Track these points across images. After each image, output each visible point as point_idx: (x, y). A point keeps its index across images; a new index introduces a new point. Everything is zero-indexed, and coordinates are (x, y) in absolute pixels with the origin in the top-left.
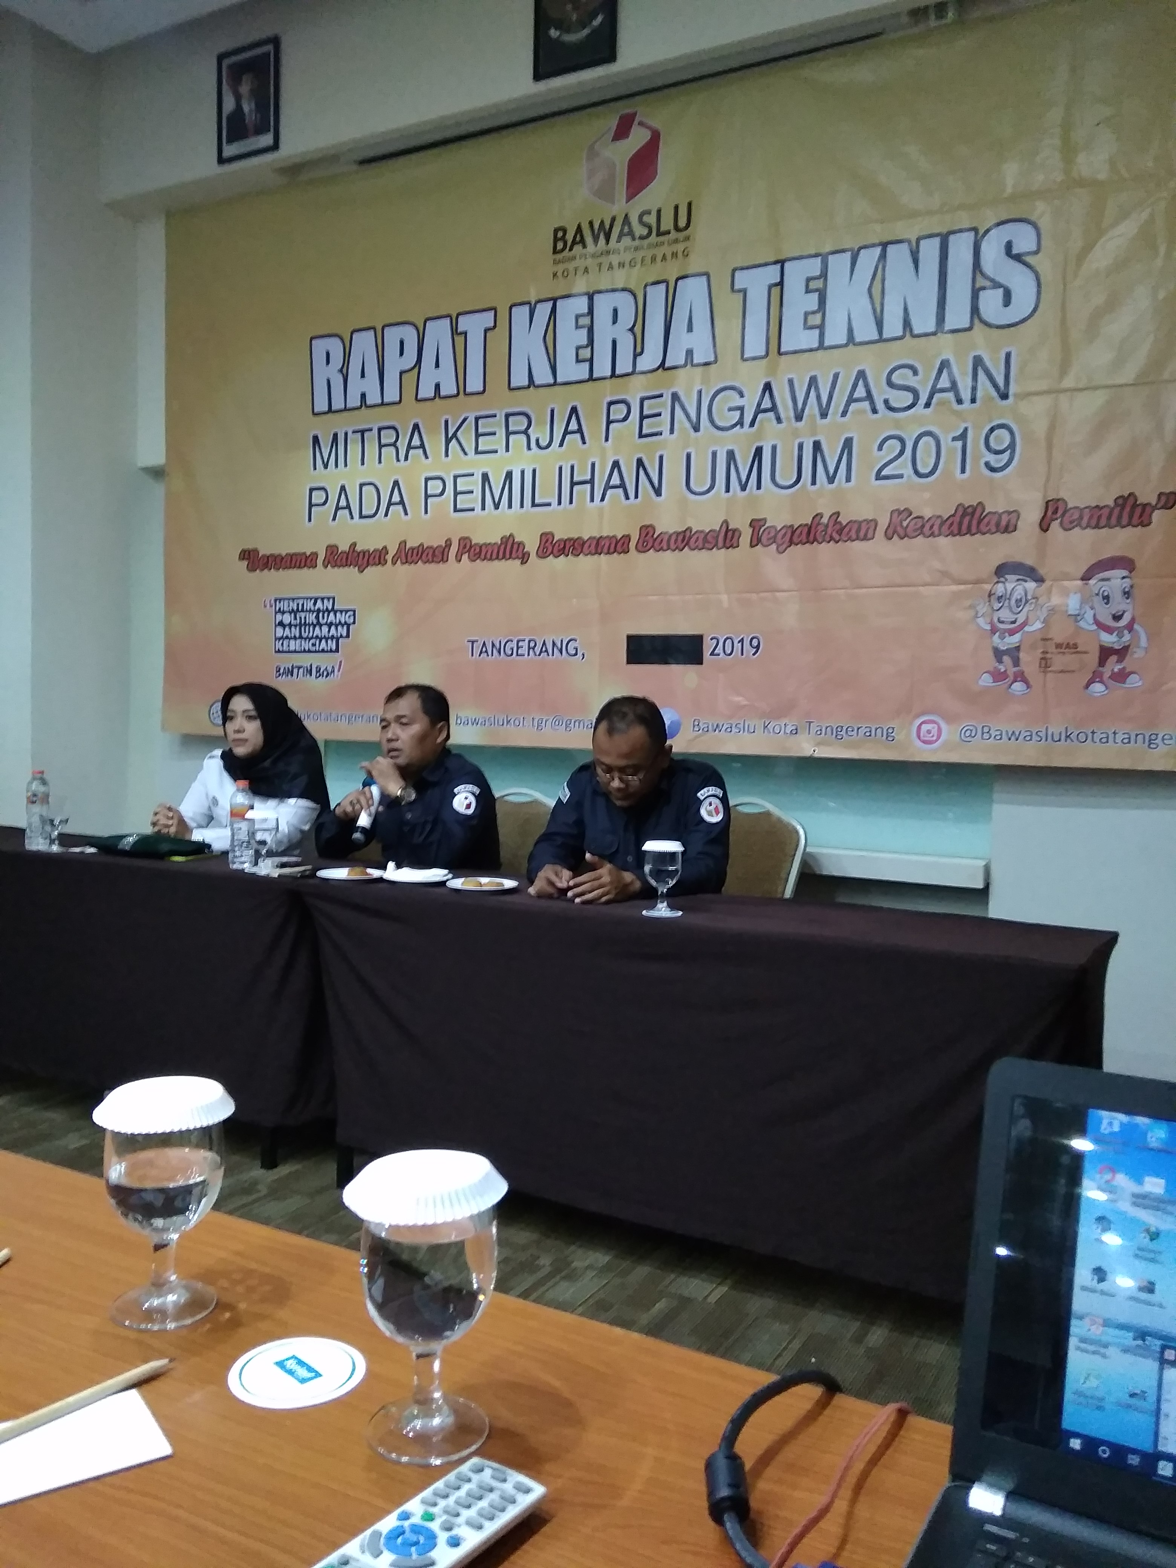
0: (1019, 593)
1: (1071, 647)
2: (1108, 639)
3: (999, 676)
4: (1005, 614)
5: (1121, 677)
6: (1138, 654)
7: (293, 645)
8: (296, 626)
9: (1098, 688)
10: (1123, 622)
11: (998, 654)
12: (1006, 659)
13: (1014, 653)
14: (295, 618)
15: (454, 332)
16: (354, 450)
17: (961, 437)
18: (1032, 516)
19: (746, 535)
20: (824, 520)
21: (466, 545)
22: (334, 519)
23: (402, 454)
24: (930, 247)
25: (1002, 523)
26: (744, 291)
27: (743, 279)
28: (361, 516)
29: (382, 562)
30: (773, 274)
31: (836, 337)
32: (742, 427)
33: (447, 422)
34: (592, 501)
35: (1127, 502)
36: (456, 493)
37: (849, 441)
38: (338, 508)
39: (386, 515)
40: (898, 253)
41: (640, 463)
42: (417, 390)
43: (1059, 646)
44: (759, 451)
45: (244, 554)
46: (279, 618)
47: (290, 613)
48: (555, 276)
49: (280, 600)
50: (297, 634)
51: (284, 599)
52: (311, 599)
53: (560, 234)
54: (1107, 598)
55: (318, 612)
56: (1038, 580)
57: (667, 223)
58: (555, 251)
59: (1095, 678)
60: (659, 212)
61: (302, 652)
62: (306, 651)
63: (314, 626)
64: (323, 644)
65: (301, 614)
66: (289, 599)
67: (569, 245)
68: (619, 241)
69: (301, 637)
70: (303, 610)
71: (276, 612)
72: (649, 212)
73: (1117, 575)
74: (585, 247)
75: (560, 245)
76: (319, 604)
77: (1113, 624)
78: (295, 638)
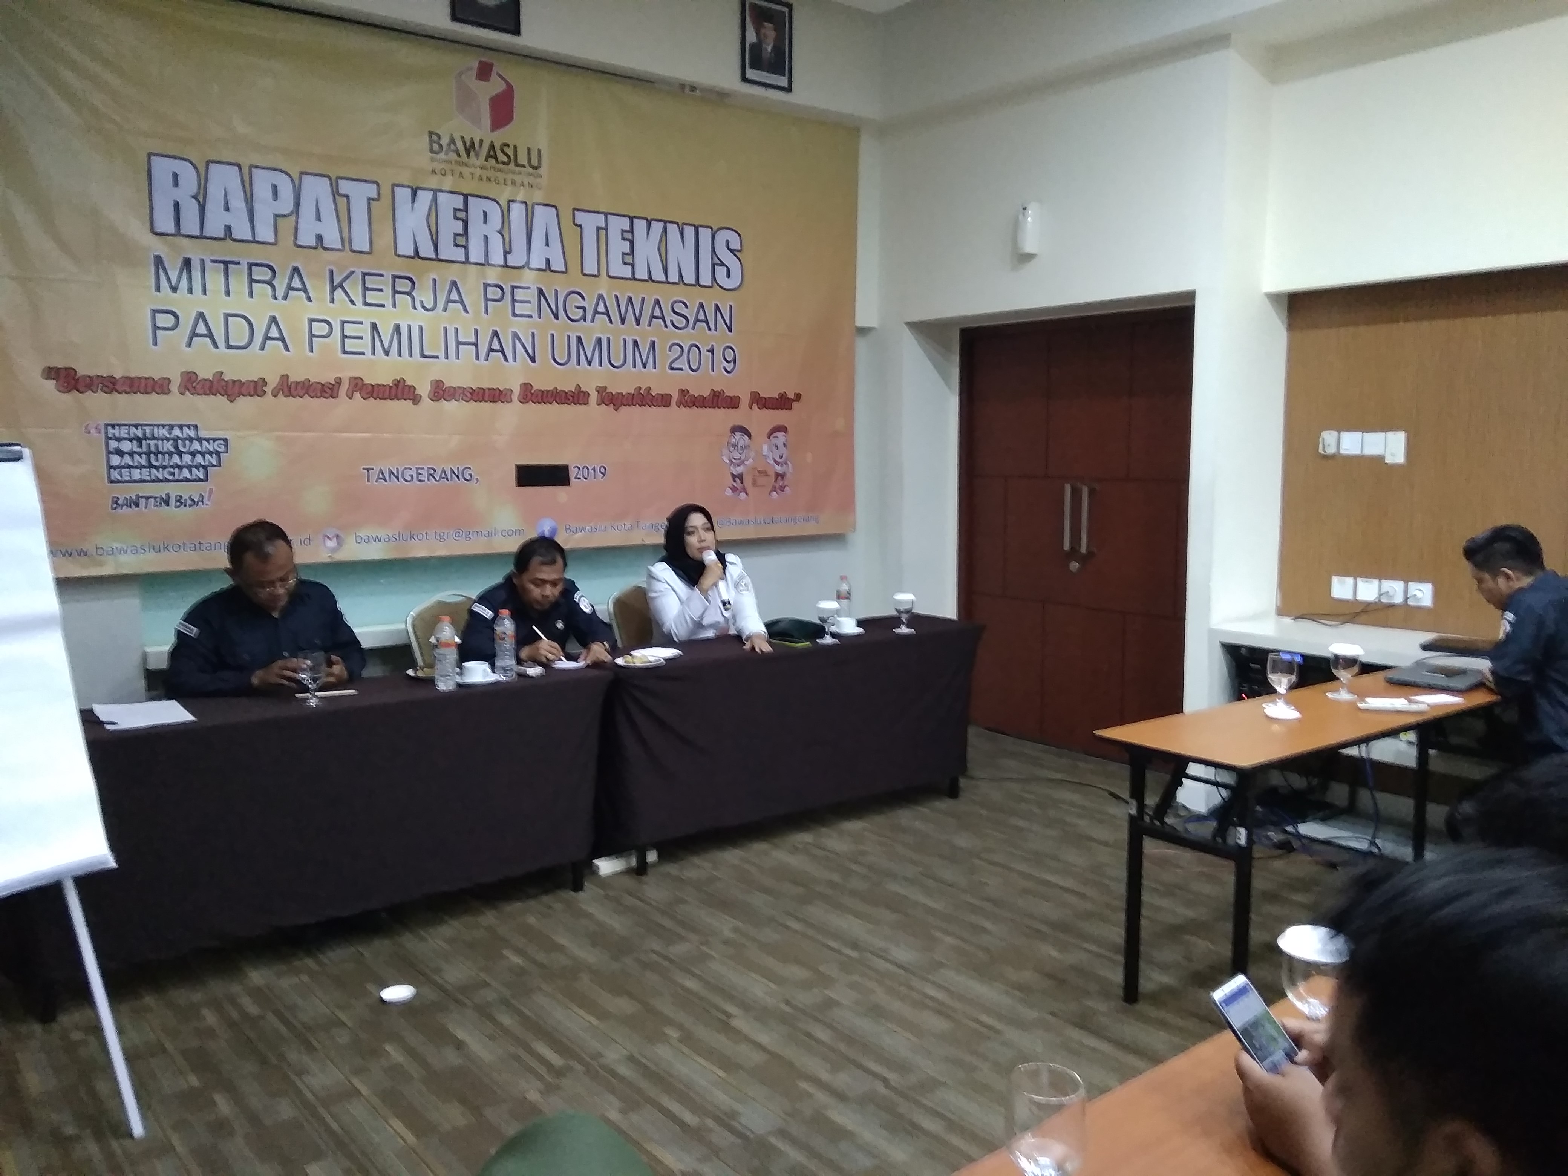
0: (741, 443)
1: (764, 473)
2: (779, 469)
3: (734, 489)
4: (737, 456)
5: (782, 488)
6: (788, 475)
7: (136, 474)
8: (140, 454)
9: (773, 495)
10: (784, 460)
11: (734, 477)
12: (738, 480)
13: (740, 477)
14: (141, 446)
15: (336, 192)
16: (215, 279)
17: (711, 351)
18: (745, 400)
19: (594, 397)
20: (642, 391)
21: (358, 385)
22: (189, 344)
23: (280, 293)
24: (689, 232)
25: (733, 403)
26: (580, 226)
27: (581, 217)
28: (229, 347)
29: (259, 393)
30: (600, 220)
31: (642, 274)
32: (585, 320)
33: (331, 272)
34: (477, 358)
35: (783, 396)
36: (344, 337)
37: (653, 344)
38: (194, 334)
39: (262, 348)
40: (673, 229)
41: (516, 336)
42: (295, 238)
43: (759, 472)
44: (599, 341)
45: (52, 373)
46: (113, 444)
47: (131, 440)
48: (434, 172)
49: (113, 426)
50: (144, 463)
51: (120, 425)
52: (163, 426)
53: (435, 138)
54: (777, 447)
55: (176, 440)
56: (749, 436)
57: (522, 159)
58: (432, 151)
59: (774, 489)
60: (515, 147)
61: (153, 481)
62: (159, 481)
63: (171, 454)
64: (186, 473)
65: (148, 441)
66: (129, 425)
67: (444, 149)
68: (486, 160)
69: (151, 466)
70: (154, 438)
71: (108, 439)
72: (508, 146)
73: (780, 435)
74: (459, 155)
75: (436, 147)
76: (177, 432)
77: (779, 460)
78: (140, 467)
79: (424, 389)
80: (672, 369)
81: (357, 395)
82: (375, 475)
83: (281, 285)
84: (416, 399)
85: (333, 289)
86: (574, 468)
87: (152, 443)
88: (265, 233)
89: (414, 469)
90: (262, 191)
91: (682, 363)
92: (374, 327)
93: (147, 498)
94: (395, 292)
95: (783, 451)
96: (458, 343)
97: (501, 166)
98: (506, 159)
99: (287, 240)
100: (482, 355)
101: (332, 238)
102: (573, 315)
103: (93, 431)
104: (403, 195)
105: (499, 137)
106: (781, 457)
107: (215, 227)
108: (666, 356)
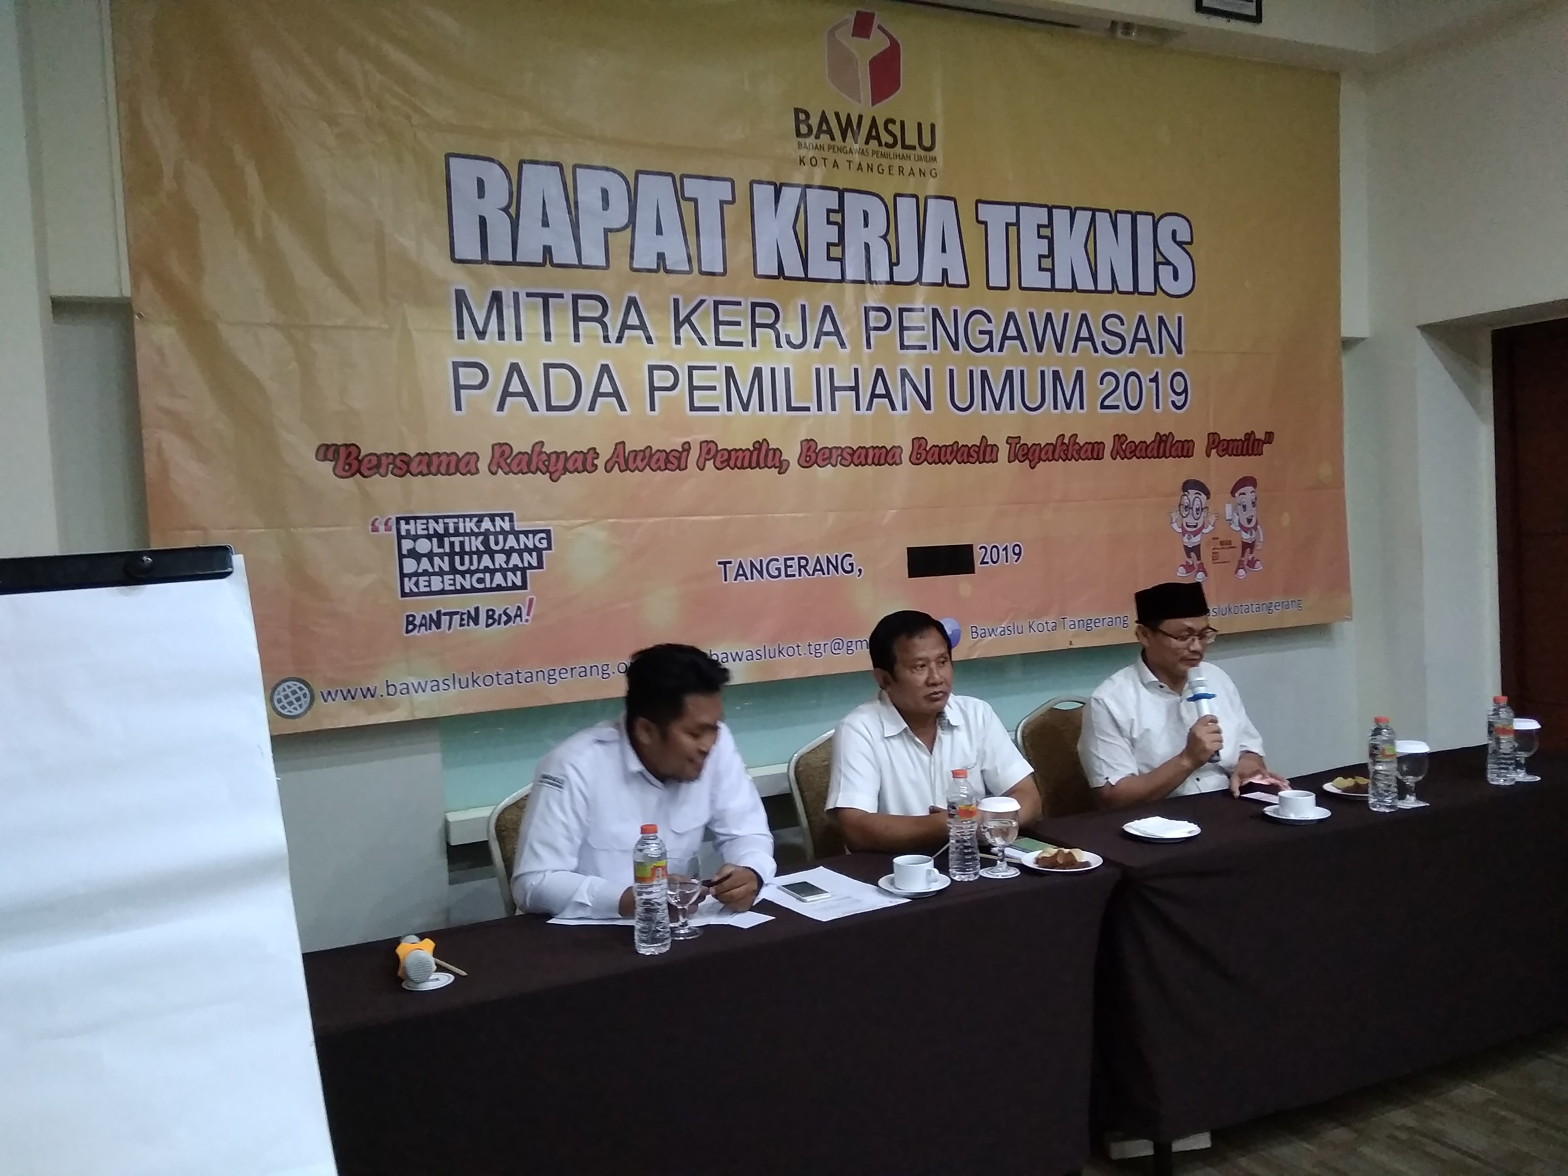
0: (1197, 504)
1: (1227, 543)
2: (1246, 536)
3: (1189, 568)
4: (1190, 520)
5: (1252, 564)
6: (1259, 546)
7: (436, 583)
8: (441, 556)
9: (1241, 572)
10: (1253, 524)
11: (1188, 550)
12: (1192, 554)
13: (1196, 549)
14: (441, 545)
15: (680, 195)
16: (532, 320)
17: (1155, 380)
18: (1200, 447)
19: (1004, 451)
20: (1066, 441)
21: (710, 450)
22: (501, 407)
23: (613, 334)
24: (1124, 221)
25: (1185, 449)
26: (985, 223)
27: (985, 212)
28: (550, 408)
29: (589, 468)
30: (1009, 213)
31: (1064, 282)
32: (992, 350)
33: (676, 301)
34: (858, 409)
35: (1249, 436)
36: (692, 388)
37: (1079, 374)
38: (506, 393)
39: (592, 408)
40: (1103, 220)
41: (904, 374)
42: (632, 257)
43: (1222, 543)
44: (1009, 375)
45: (327, 452)
46: (407, 544)
47: (429, 537)
48: (802, 161)
49: (407, 520)
50: (446, 567)
51: (416, 518)
52: (471, 517)
53: (802, 116)
54: (1244, 507)
55: (487, 534)
56: (1208, 494)
57: (911, 138)
58: (798, 134)
59: (1240, 566)
60: (902, 124)
61: (456, 592)
62: (463, 590)
63: (480, 554)
64: (499, 578)
65: (452, 539)
66: (427, 518)
67: (815, 131)
68: (867, 143)
69: (453, 570)
70: (457, 533)
71: (400, 537)
72: (893, 121)
73: (1248, 489)
74: (833, 138)
75: (804, 129)
76: (486, 524)
77: (1246, 525)
78: (441, 573)
79: (792, 453)
80: (1103, 407)
81: (710, 464)
82: (732, 569)
83: (614, 322)
84: (782, 467)
85: (678, 325)
86: (981, 548)
87: (457, 540)
88: (593, 255)
89: (782, 561)
90: (589, 197)
91: (1117, 399)
92: (729, 372)
93: (451, 614)
94: (755, 325)
95: (1251, 511)
96: (834, 389)
97: (884, 149)
98: (890, 140)
99: (620, 262)
100: (864, 404)
101: (676, 258)
102: (975, 343)
103: (382, 528)
104: (763, 194)
105: (883, 110)
106: (1249, 521)
107: (530, 250)
108: (1095, 389)
